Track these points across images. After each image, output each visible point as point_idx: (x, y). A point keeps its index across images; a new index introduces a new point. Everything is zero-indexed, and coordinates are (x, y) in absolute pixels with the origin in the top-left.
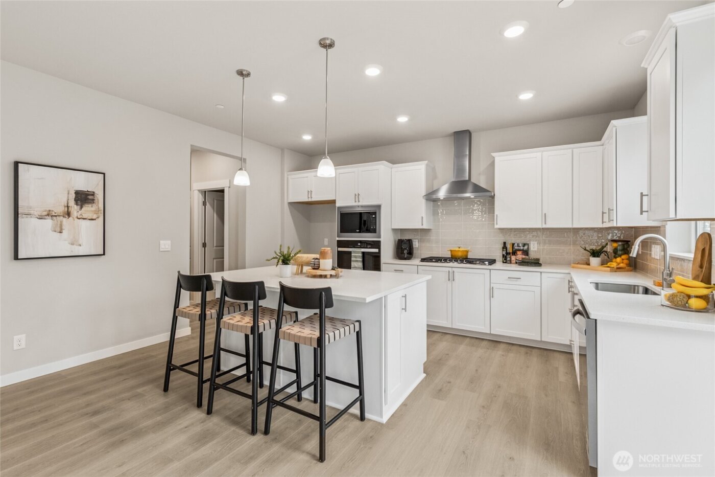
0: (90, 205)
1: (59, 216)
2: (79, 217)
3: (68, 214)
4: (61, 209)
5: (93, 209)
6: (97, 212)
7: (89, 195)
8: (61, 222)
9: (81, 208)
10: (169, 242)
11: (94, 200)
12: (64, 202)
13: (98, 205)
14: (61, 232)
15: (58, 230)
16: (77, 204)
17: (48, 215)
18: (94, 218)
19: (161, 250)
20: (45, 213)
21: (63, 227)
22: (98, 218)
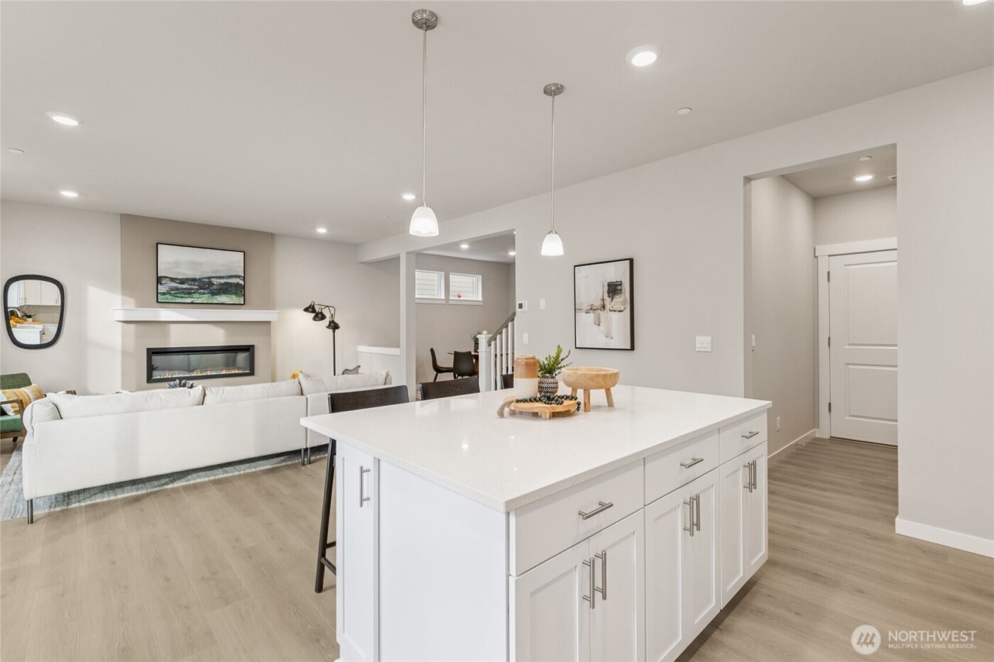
0: (619, 296)
1: (598, 309)
2: (611, 309)
3: (604, 307)
4: (598, 303)
5: (621, 300)
6: (624, 303)
7: (617, 285)
8: (599, 315)
9: (612, 299)
10: (709, 339)
11: (621, 290)
12: (601, 297)
13: (625, 295)
14: (599, 325)
15: (597, 323)
16: (609, 297)
17: (591, 309)
18: (622, 309)
19: (697, 350)
20: (589, 308)
21: (601, 320)
22: (625, 309)
